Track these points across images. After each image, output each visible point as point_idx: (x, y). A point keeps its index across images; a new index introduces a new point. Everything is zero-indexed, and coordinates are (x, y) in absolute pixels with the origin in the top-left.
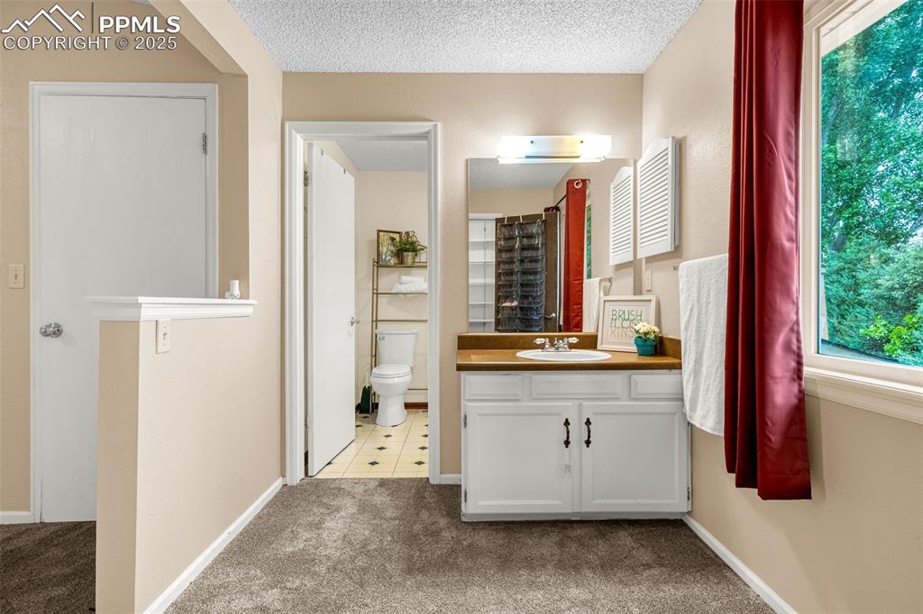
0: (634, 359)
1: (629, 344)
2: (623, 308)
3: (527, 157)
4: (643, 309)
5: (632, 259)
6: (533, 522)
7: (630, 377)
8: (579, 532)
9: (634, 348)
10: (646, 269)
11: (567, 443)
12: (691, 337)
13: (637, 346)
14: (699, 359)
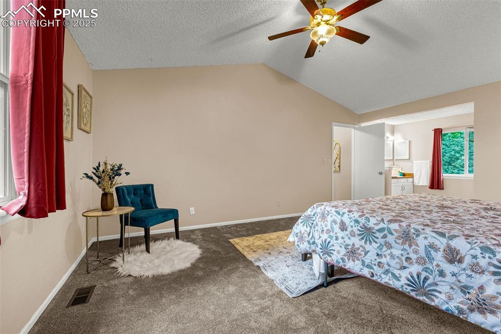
0: (398, 176)
1: (398, 174)
4: (399, 168)
5: (392, 159)
7: (406, 179)
11: (402, 190)
12: (418, 172)
13: (400, 174)
14: (420, 176)
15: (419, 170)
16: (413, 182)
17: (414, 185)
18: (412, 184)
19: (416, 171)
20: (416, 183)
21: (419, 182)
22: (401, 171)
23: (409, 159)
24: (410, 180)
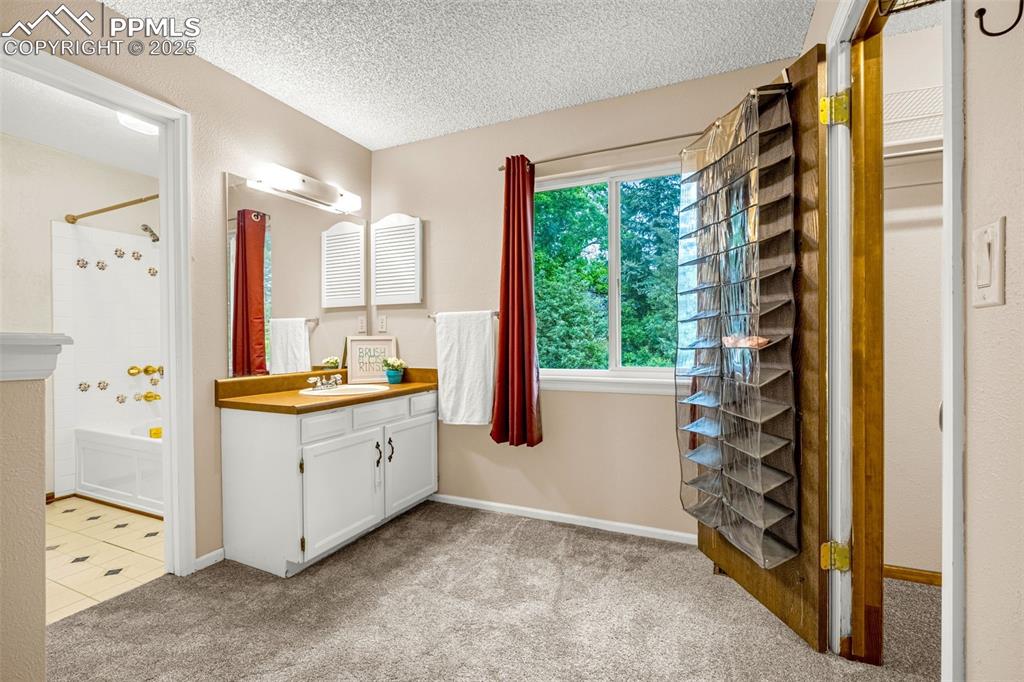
0: (384, 389)
1: (382, 376)
2: (369, 347)
3: (289, 192)
4: (386, 347)
5: (363, 304)
6: (348, 546)
7: (410, 400)
8: (387, 534)
9: (386, 379)
10: (378, 314)
11: (378, 462)
12: (451, 364)
13: (389, 376)
14: (460, 381)
15: (455, 355)
16: (436, 410)
17: (439, 422)
18: (434, 414)
19: (446, 360)
20: (447, 417)
21: (455, 412)
22: (392, 360)
23: (423, 304)
24: (424, 400)
